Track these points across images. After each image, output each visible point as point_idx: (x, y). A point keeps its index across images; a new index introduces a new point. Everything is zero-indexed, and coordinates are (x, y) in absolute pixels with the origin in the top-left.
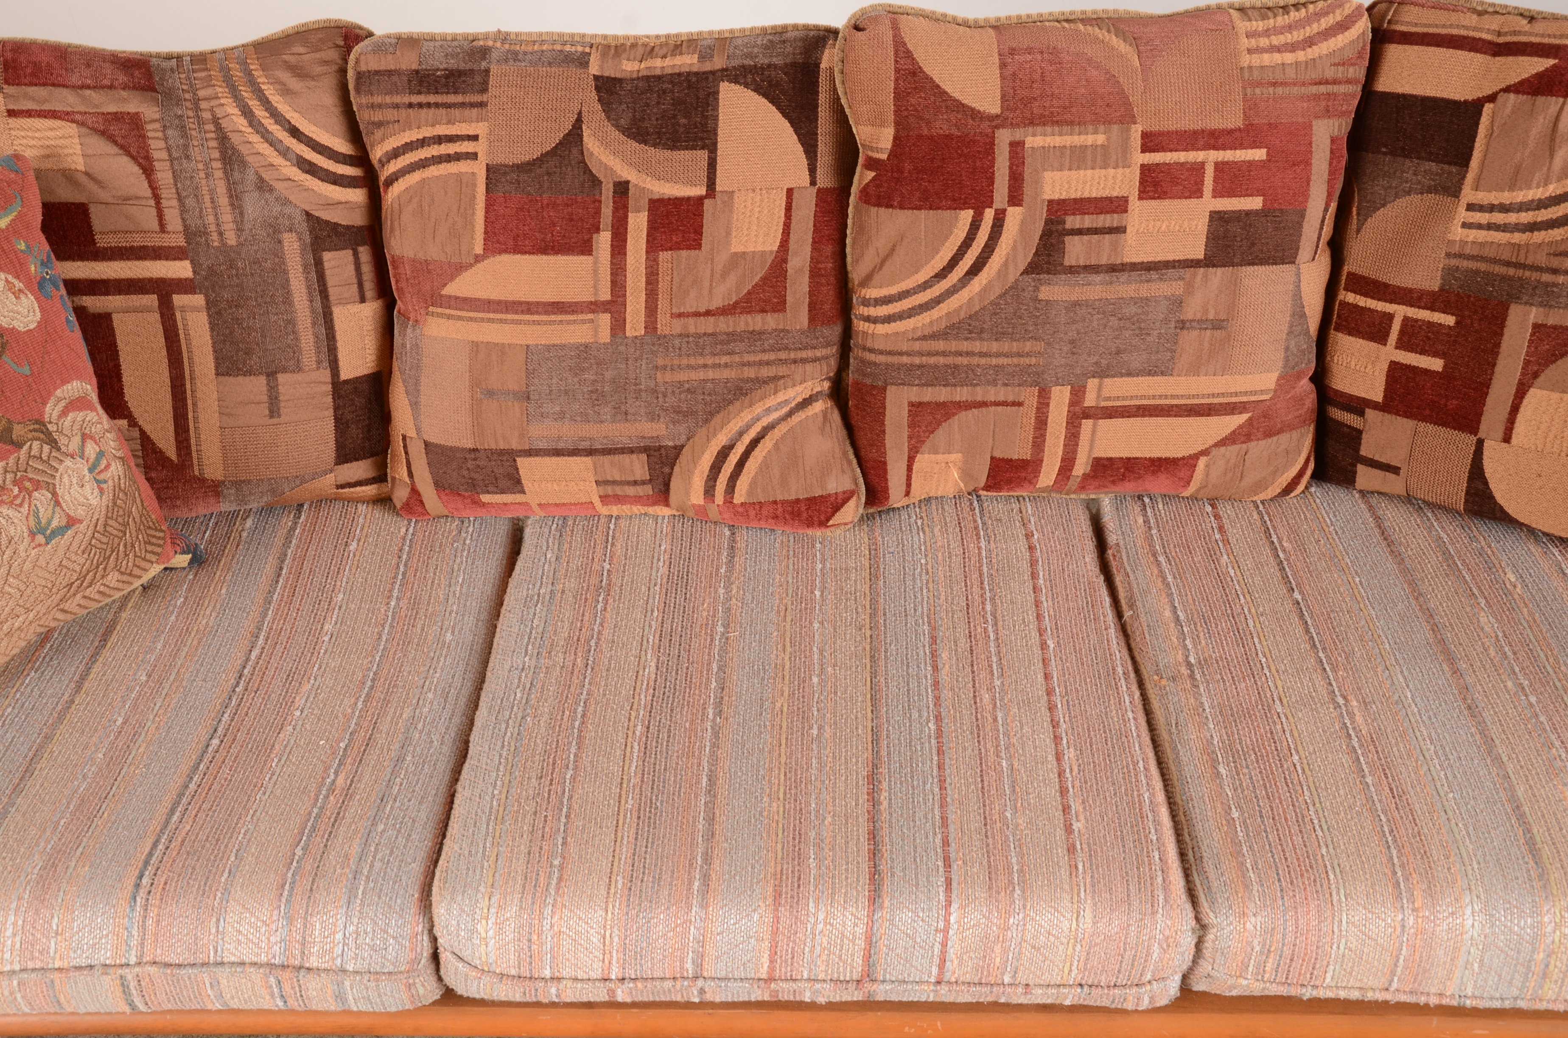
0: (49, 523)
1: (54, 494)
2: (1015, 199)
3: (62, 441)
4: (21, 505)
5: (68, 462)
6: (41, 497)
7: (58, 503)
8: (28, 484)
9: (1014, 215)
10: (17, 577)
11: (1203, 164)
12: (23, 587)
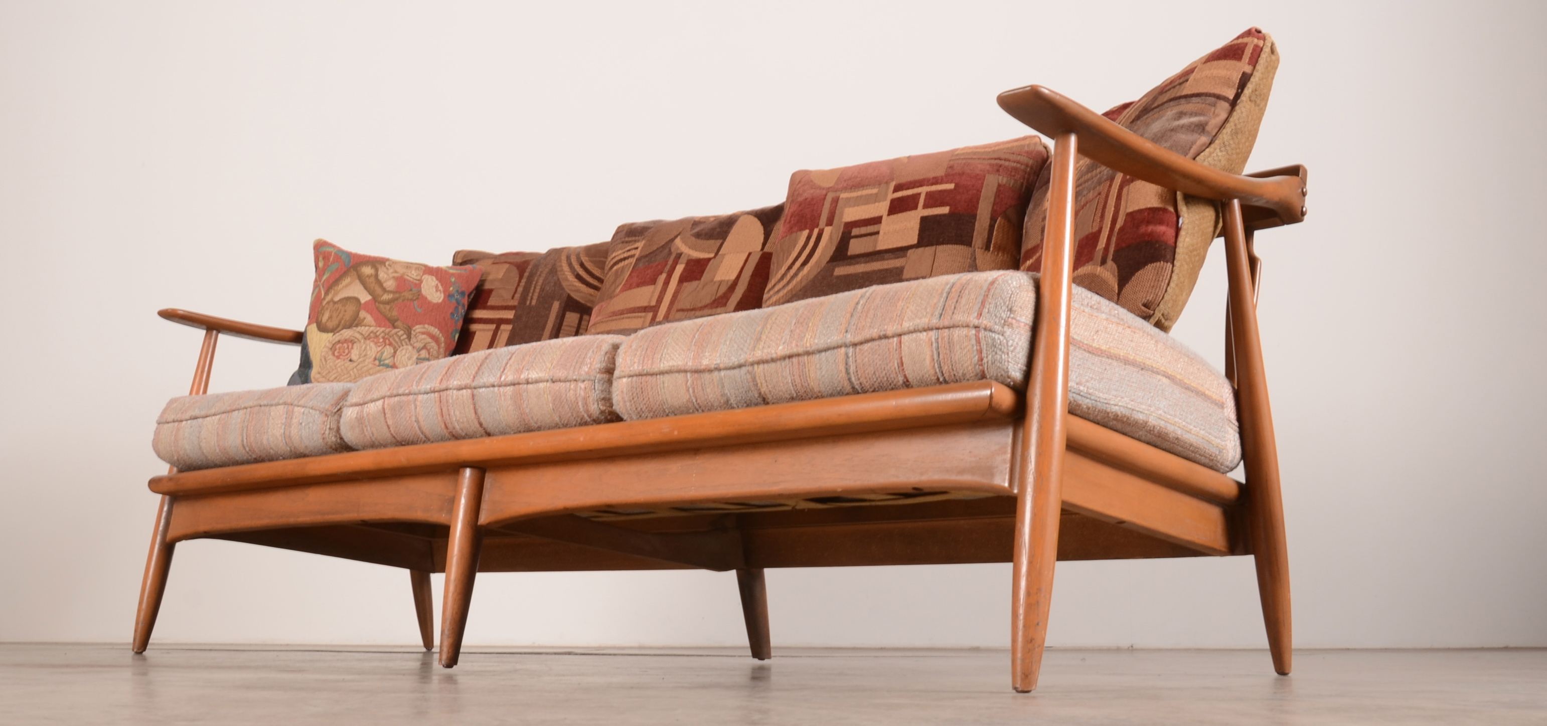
0: (385, 360)
1: (395, 352)
2: (830, 223)
3: (413, 340)
4: (379, 346)
5: (410, 348)
6: (389, 350)
7: (394, 356)
8: (387, 341)
9: (828, 230)
10: (358, 370)
11: (919, 194)
12: (357, 376)
